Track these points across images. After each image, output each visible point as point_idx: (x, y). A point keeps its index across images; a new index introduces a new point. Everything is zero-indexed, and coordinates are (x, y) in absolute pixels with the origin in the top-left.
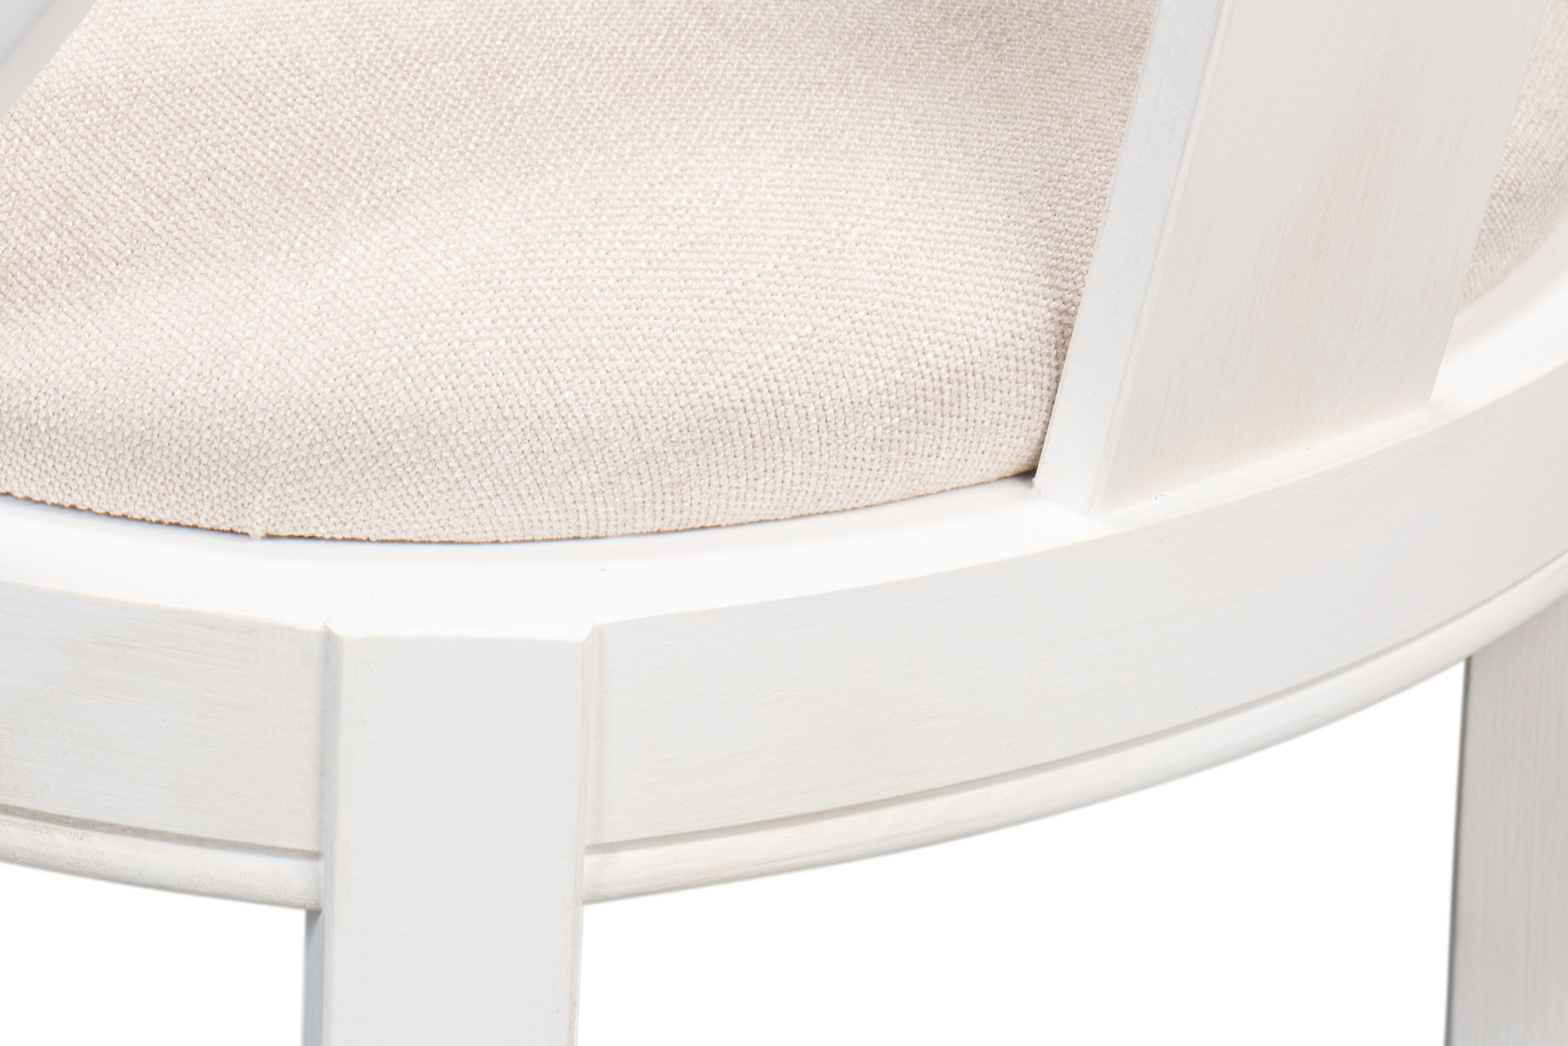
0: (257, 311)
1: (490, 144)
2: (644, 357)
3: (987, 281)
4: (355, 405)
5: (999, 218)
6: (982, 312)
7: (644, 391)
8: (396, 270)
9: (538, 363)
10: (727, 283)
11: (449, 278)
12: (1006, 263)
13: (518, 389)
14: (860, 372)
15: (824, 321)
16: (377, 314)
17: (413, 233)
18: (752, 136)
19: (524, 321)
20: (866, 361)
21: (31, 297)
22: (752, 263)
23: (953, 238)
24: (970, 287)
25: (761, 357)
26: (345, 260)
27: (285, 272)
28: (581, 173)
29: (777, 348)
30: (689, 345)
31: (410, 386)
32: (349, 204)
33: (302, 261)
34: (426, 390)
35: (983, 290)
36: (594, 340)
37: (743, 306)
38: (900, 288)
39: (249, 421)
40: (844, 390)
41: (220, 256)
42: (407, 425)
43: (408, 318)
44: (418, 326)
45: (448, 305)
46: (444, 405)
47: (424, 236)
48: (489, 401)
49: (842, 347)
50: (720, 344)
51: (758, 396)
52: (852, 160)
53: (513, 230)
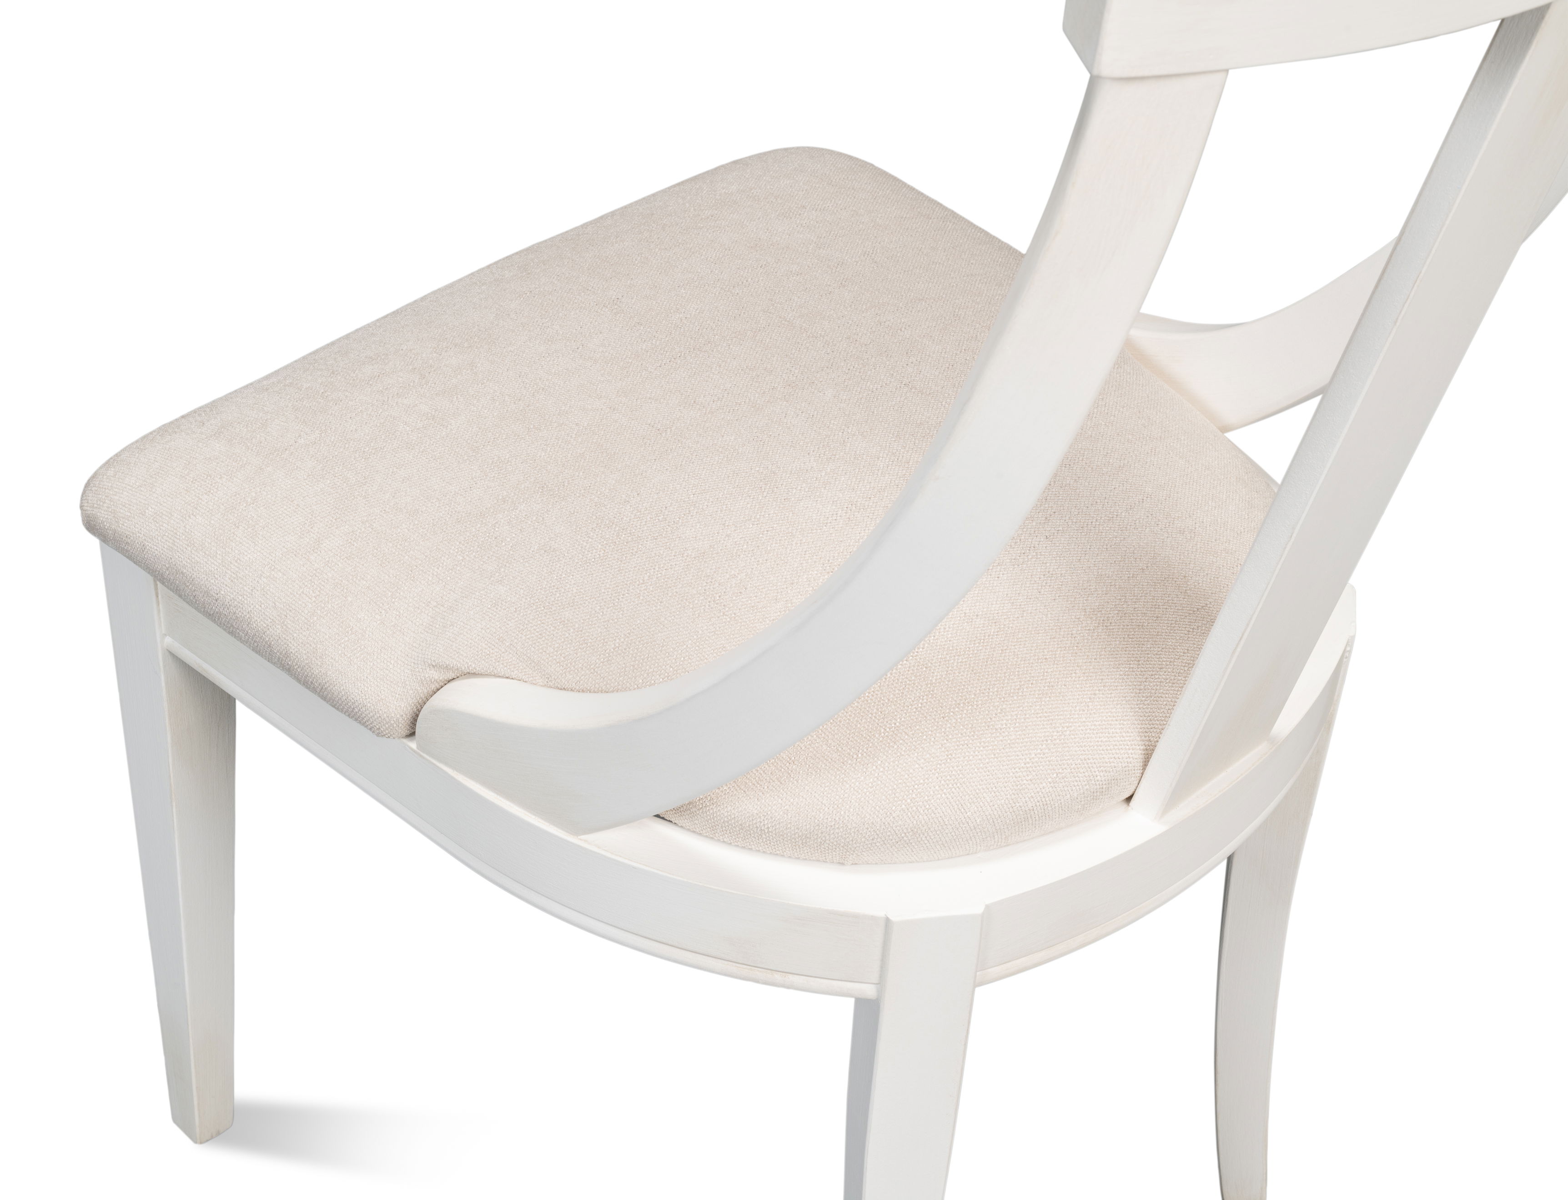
0: (848, 786)
1: (927, 703)
2: (996, 795)
3: (1118, 743)
4: (890, 825)
5: (1120, 715)
6: (1116, 756)
7: (997, 809)
8: (900, 766)
9: (957, 803)
10: (1024, 760)
11: (920, 769)
12: (1124, 734)
13: (951, 813)
14: (1074, 788)
15: (1060, 771)
16: (895, 786)
17: (904, 749)
18: (1025, 690)
19: (950, 786)
20: (1076, 784)
21: (757, 778)
22: (1032, 750)
23: (1104, 727)
24: (1112, 747)
25: (1038, 789)
26: (879, 762)
27: (857, 768)
28: (964, 715)
29: (1044, 784)
30: (1012, 788)
31: (910, 816)
32: (877, 736)
33: (862, 763)
34: (916, 817)
35: (1116, 747)
36: (977, 791)
37: (1031, 769)
38: (1087, 752)
39: (849, 831)
40: (1069, 796)
41: (830, 760)
42: (909, 830)
43: (907, 788)
44: (911, 791)
45: (922, 781)
46: (923, 822)
47: (908, 750)
48: (940, 819)
49: (1067, 780)
50: (1023, 786)
51: (1038, 804)
52: (1063, 696)
53: (942, 745)
